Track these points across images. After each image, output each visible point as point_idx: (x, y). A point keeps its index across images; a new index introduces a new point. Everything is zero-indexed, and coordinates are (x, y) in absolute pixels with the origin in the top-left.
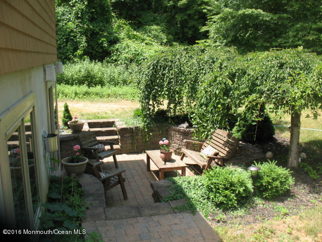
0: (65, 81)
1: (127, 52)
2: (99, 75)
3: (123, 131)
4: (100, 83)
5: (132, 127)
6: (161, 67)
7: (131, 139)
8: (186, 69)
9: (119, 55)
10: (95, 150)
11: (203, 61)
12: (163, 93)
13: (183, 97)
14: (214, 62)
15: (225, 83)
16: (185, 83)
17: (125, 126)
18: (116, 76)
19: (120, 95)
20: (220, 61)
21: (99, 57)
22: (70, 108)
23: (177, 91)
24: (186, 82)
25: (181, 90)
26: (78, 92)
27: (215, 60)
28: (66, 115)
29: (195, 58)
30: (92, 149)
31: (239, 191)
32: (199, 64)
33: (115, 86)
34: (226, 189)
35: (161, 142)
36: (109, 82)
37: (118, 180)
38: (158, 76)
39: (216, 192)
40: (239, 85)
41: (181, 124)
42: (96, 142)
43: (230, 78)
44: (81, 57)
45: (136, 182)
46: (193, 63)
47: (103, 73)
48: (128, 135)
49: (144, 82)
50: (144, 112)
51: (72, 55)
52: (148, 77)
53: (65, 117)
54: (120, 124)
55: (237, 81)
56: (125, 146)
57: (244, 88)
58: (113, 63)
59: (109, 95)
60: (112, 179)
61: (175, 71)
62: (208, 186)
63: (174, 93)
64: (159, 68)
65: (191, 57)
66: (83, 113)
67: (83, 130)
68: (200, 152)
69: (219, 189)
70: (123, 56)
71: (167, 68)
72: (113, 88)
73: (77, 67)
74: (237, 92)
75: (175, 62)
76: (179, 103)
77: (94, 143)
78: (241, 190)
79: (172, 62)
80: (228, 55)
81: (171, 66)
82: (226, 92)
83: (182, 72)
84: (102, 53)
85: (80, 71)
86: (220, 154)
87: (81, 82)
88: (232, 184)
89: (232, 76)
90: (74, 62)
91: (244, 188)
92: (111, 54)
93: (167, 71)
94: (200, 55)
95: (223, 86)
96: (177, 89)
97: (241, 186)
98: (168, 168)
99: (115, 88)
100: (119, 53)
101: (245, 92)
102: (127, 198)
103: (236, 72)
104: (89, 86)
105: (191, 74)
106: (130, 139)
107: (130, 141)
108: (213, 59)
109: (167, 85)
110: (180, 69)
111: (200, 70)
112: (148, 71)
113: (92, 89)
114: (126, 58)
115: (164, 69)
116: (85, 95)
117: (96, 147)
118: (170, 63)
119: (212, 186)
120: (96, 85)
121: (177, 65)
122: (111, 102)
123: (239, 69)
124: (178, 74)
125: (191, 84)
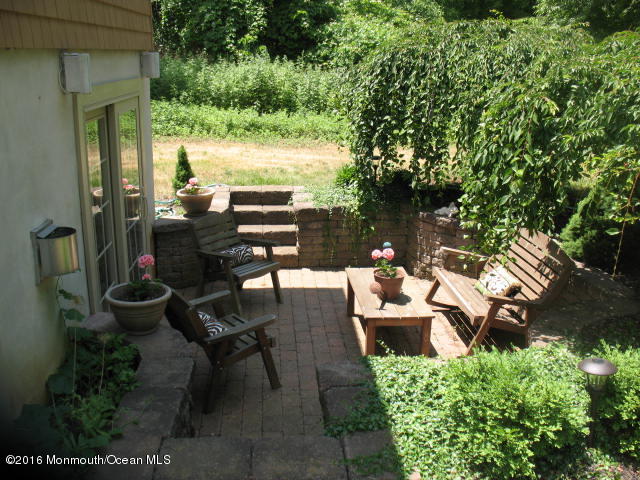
0: (213, 99)
1: (351, 41)
2: (286, 88)
3: (306, 216)
4: (286, 106)
5: (325, 207)
6: (399, 69)
7: (323, 236)
8: (458, 75)
9: (334, 46)
10: (227, 259)
11: (501, 58)
12: (403, 131)
13: (448, 144)
14: (528, 61)
15: (538, 111)
16: (453, 110)
17: (310, 205)
18: (322, 90)
19: (325, 133)
20: (543, 58)
21: (291, 50)
22: (191, 159)
23: (436, 129)
24: (457, 108)
25: (445, 128)
26: (234, 122)
27: (532, 55)
28: (183, 173)
29: (482, 51)
30: (221, 257)
31: (544, 436)
32: (491, 66)
33: (319, 113)
34: (506, 422)
35: (376, 253)
36: (307, 104)
37: (256, 342)
38: (391, 90)
39: (476, 430)
40: (577, 119)
41: (440, 207)
42: (236, 240)
43: (552, 97)
44: (253, 48)
45: (312, 342)
46: (476, 63)
47: (294, 85)
48: (315, 226)
49: (360, 105)
50: (361, 176)
51: (234, 45)
52: (370, 94)
53: (178, 178)
54: (302, 200)
55: (574, 107)
56: (309, 249)
57: (591, 126)
58: (321, 63)
59: (301, 132)
60: (242, 337)
61: (431, 79)
62: (455, 407)
63: (426, 132)
64: (395, 71)
65: (473, 46)
66: (231, 169)
67: (210, 210)
68: (478, 278)
69: (483, 420)
70: (341, 50)
71: (415, 72)
72: (313, 118)
73: (241, 69)
74: (570, 138)
75: (434, 59)
76: (439, 156)
77: (231, 241)
78: (551, 431)
79: (425, 57)
80: (564, 45)
81: (423, 69)
82: (542, 135)
83: (446, 83)
84: (299, 40)
85: (246, 78)
86: (524, 289)
87: (245, 102)
88: (524, 411)
89: (560, 92)
90: (236, 59)
91: (559, 427)
92: (315, 44)
93: (413, 80)
94: (495, 44)
95: (533, 116)
96: (435, 124)
97: (552, 420)
98: (386, 319)
99: (318, 117)
100: (332, 42)
101: (594, 137)
102: (280, 386)
103: (572, 82)
104: (262, 110)
105: (468, 89)
106: (320, 234)
107: (321, 240)
108: (527, 52)
109: (411, 114)
110: (445, 75)
111: (493, 80)
112: (370, 78)
113: (267, 119)
114: (347, 52)
115: (407, 76)
116: (249, 130)
117: (233, 251)
118: (420, 62)
119: (467, 410)
120: (276, 108)
121: (437, 66)
122: (303, 146)
123: (580, 74)
124: (439, 88)
125: (469, 112)
